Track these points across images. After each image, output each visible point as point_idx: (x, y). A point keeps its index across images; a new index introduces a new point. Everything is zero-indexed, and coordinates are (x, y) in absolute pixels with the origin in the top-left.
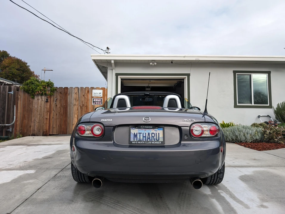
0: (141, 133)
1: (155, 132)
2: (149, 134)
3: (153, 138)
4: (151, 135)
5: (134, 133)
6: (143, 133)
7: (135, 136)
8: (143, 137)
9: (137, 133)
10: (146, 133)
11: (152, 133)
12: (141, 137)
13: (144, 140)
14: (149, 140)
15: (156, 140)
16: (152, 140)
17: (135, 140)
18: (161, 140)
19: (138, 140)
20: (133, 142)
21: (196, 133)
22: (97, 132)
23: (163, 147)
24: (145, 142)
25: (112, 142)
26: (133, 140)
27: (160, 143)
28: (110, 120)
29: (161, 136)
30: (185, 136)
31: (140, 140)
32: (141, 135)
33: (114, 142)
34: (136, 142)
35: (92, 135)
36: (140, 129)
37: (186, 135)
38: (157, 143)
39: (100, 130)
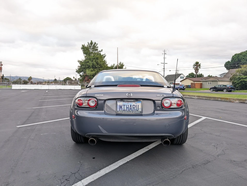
0: (125, 105)
1: (135, 104)
2: (131, 106)
3: (134, 108)
4: (132, 107)
5: (120, 105)
6: (126, 105)
7: (121, 107)
8: (127, 108)
9: (122, 105)
10: (128, 105)
11: (133, 105)
12: (125, 108)
13: (127, 110)
14: (131, 110)
15: (136, 111)
16: (133, 110)
17: (121, 110)
18: (140, 110)
19: (122, 110)
20: (119, 111)
21: (166, 105)
22: (92, 104)
23: (141, 115)
24: (128, 111)
25: (103, 112)
26: (119, 110)
27: (139, 112)
28: (102, 95)
29: (140, 107)
30: (158, 108)
31: (124, 110)
32: (125, 106)
33: (105, 112)
34: (121, 111)
35: (88, 106)
36: (124, 102)
37: (159, 106)
38: (137, 112)
39: (94, 103)
